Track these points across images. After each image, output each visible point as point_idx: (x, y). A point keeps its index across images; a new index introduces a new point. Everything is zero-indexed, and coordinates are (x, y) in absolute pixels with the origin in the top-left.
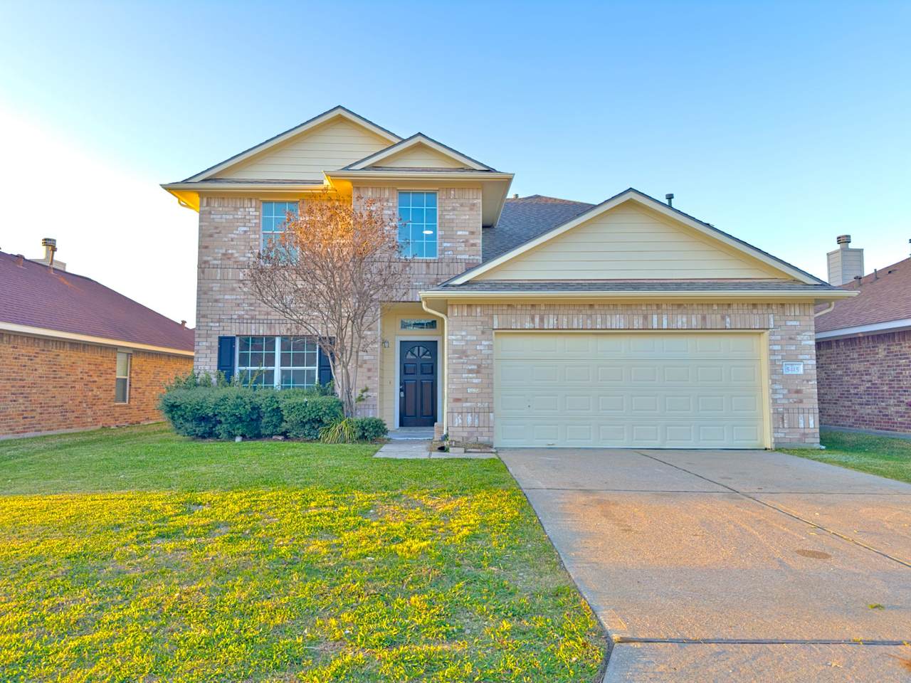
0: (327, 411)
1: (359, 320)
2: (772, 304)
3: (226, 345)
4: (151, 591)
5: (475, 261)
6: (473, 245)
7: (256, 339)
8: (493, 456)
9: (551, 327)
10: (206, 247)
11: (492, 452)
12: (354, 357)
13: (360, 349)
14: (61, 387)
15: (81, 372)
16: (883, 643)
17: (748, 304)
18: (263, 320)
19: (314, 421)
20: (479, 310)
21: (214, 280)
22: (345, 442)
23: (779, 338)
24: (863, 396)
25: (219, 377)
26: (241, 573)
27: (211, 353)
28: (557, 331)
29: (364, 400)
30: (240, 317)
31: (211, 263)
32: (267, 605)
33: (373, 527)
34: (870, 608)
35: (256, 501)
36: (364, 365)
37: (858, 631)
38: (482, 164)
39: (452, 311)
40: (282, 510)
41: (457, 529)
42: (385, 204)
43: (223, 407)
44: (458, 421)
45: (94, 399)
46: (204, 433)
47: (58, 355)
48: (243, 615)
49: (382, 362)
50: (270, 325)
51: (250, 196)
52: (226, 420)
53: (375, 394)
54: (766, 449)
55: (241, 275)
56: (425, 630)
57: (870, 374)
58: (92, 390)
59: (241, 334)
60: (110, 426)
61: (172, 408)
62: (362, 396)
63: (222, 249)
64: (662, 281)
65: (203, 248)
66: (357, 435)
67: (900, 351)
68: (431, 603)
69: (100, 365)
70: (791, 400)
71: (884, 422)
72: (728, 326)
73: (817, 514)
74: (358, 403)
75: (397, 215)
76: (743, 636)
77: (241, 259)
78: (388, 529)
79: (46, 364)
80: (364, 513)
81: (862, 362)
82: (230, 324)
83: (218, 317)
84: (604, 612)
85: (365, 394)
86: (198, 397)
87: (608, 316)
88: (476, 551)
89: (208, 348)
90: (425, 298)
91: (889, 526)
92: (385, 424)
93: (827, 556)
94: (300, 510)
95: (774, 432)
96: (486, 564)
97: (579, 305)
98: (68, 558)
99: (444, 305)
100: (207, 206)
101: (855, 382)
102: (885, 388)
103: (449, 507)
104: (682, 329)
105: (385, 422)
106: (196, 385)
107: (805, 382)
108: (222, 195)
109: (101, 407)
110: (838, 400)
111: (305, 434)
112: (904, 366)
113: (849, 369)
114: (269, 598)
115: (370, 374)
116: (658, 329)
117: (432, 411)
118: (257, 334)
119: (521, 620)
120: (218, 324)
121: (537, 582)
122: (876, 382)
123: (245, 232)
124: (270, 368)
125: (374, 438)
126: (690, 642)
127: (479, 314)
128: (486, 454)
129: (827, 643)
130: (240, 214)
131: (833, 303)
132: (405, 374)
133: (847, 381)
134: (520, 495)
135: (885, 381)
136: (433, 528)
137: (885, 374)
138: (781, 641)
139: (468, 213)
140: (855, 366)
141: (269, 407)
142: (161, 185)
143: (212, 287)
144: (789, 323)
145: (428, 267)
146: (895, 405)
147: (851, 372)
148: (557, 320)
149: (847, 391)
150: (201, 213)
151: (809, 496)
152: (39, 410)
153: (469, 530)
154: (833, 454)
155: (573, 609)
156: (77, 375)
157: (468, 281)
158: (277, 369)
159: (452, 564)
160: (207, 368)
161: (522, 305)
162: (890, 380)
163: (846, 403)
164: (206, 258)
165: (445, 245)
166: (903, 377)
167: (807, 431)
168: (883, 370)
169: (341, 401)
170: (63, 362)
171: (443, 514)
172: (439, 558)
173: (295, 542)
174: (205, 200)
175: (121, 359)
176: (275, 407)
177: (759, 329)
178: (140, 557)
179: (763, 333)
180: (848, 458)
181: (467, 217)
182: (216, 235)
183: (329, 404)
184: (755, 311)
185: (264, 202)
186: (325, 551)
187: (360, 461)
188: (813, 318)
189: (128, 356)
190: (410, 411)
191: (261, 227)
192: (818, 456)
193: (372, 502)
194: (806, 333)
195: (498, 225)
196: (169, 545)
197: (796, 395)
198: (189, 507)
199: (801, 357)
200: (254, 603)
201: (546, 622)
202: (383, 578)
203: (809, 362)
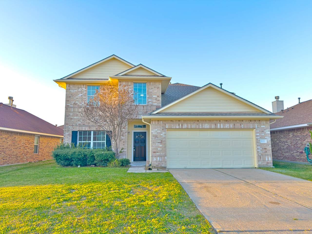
0: (110, 157)
1: (121, 126)
2: (256, 120)
3: (74, 134)
4: (67, 219)
5: (159, 106)
6: (159, 100)
7: (85, 132)
8: (167, 171)
9: (185, 128)
10: (68, 101)
11: (166, 170)
12: (119, 138)
13: (121, 135)
14: (16, 148)
15: (23, 143)
16: (299, 230)
17: (248, 120)
18: (87, 125)
19: (105, 160)
20: (161, 122)
21: (71, 112)
22: (116, 167)
23: (259, 131)
24: (286, 150)
25: (72, 145)
26: (95, 212)
27: (69, 137)
28: (187, 129)
29: (122, 152)
30: (79, 124)
31: (70, 106)
32: (107, 223)
33: (134, 197)
34: (294, 220)
35: (93, 188)
36: (122, 140)
37: (291, 227)
38: (161, 74)
39: (153, 122)
40: (102, 191)
41: (161, 197)
42: (129, 87)
43: (74, 155)
44: (155, 159)
45: (27, 152)
46: (67, 164)
47: (15, 138)
48: (100, 226)
49: (128, 139)
50: (90, 127)
51: (83, 84)
52: (75, 160)
53: (126, 150)
54: (255, 168)
55: (80, 110)
56: (159, 230)
57: (288, 142)
58: (26, 149)
59: (80, 130)
60: (32, 162)
61: (57, 156)
62: (121, 151)
63: (73, 101)
64: (221, 113)
65: (67, 101)
66: (120, 164)
67: (297, 135)
68: (159, 221)
69: (29, 141)
70: (263, 152)
71: (293, 158)
72: (242, 127)
73: (274, 190)
74: (120, 153)
75: (133, 90)
76: (256, 229)
77: (80, 105)
78: (139, 198)
79: (11, 141)
80: (129, 192)
81: (285, 138)
82: (76, 127)
83: (72, 124)
84: (213, 223)
85: (122, 150)
86: (66, 152)
87: (204, 124)
88: (169, 204)
89: (68, 135)
90: (144, 119)
91: (297, 193)
92: (130, 161)
93: (279, 204)
94: (108, 191)
95: (258, 162)
96: (173, 208)
97: (194, 120)
98: (36, 209)
99: (150, 121)
100: (69, 87)
101: (283, 145)
102: (293, 147)
103: (157, 189)
104: (227, 128)
105: (130, 160)
106: (64, 148)
107: (267, 146)
108: (74, 84)
109: (29, 155)
110: (277, 151)
111: (102, 165)
112: (299, 140)
113: (281, 141)
114: (106, 221)
115: (124, 143)
116: (220, 128)
117: (145, 156)
118: (85, 130)
119: (188, 226)
120: (72, 127)
121: (190, 214)
122: (290, 145)
123: (82, 96)
124: (89, 142)
125: (126, 165)
126: (241, 231)
127: (161, 123)
128: (164, 171)
129: (282, 231)
130: (80, 90)
131: (275, 120)
132: (135, 143)
133: (280, 145)
134: (179, 185)
135: (292, 144)
136: (153, 197)
137: (292, 142)
138: (268, 231)
139: (157, 90)
140: (282, 140)
141: (90, 155)
142: (53, 80)
143: (70, 114)
144: (262, 126)
145: (143, 107)
146: (296, 153)
147: (281, 142)
148: (187, 125)
149: (280, 148)
150: (67, 90)
151: (271, 184)
152: (8, 157)
153: (165, 197)
154: (277, 169)
155: (203, 222)
156: (21, 144)
157: (158, 113)
158: (92, 142)
159: (162, 209)
160: (68, 142)
161: (175, 121)
162: (294, 144)
163: (280, 152)
164: (68, 105)
165: (149, 100)
166: (298, 143)
167: (268, 162)
168: (292, 141)
169: (115, 153)
170: (17, 140)
171: (155, 192)
172: (158, 207)
173: (109, 202)
174: (68, 85)
175: (36, 138)
176: (92, 155)
177: (252, 128)
178: (60, 208)
179: (253, 129)
180: (282, 171)
181: (156, 91)
182: (71, 97)
183: (111, 154)
184: (251, 123)
185: (88, 86)
186: (120, 205)
187: (123, 174)
188: (269, 125)
189: (38, 138)
190: (137, 156)
191: (87, 94)
192: (272, 170)
193: (131, 188)
194: (267, 130)
195: (166, 93)
196: (69, 204)
197: (264, 150)
198: (71, 190)
199: (266, 137)
200: (102, 222)
201: (196, 226)
202: (142, 213)
203: (269, 139)
